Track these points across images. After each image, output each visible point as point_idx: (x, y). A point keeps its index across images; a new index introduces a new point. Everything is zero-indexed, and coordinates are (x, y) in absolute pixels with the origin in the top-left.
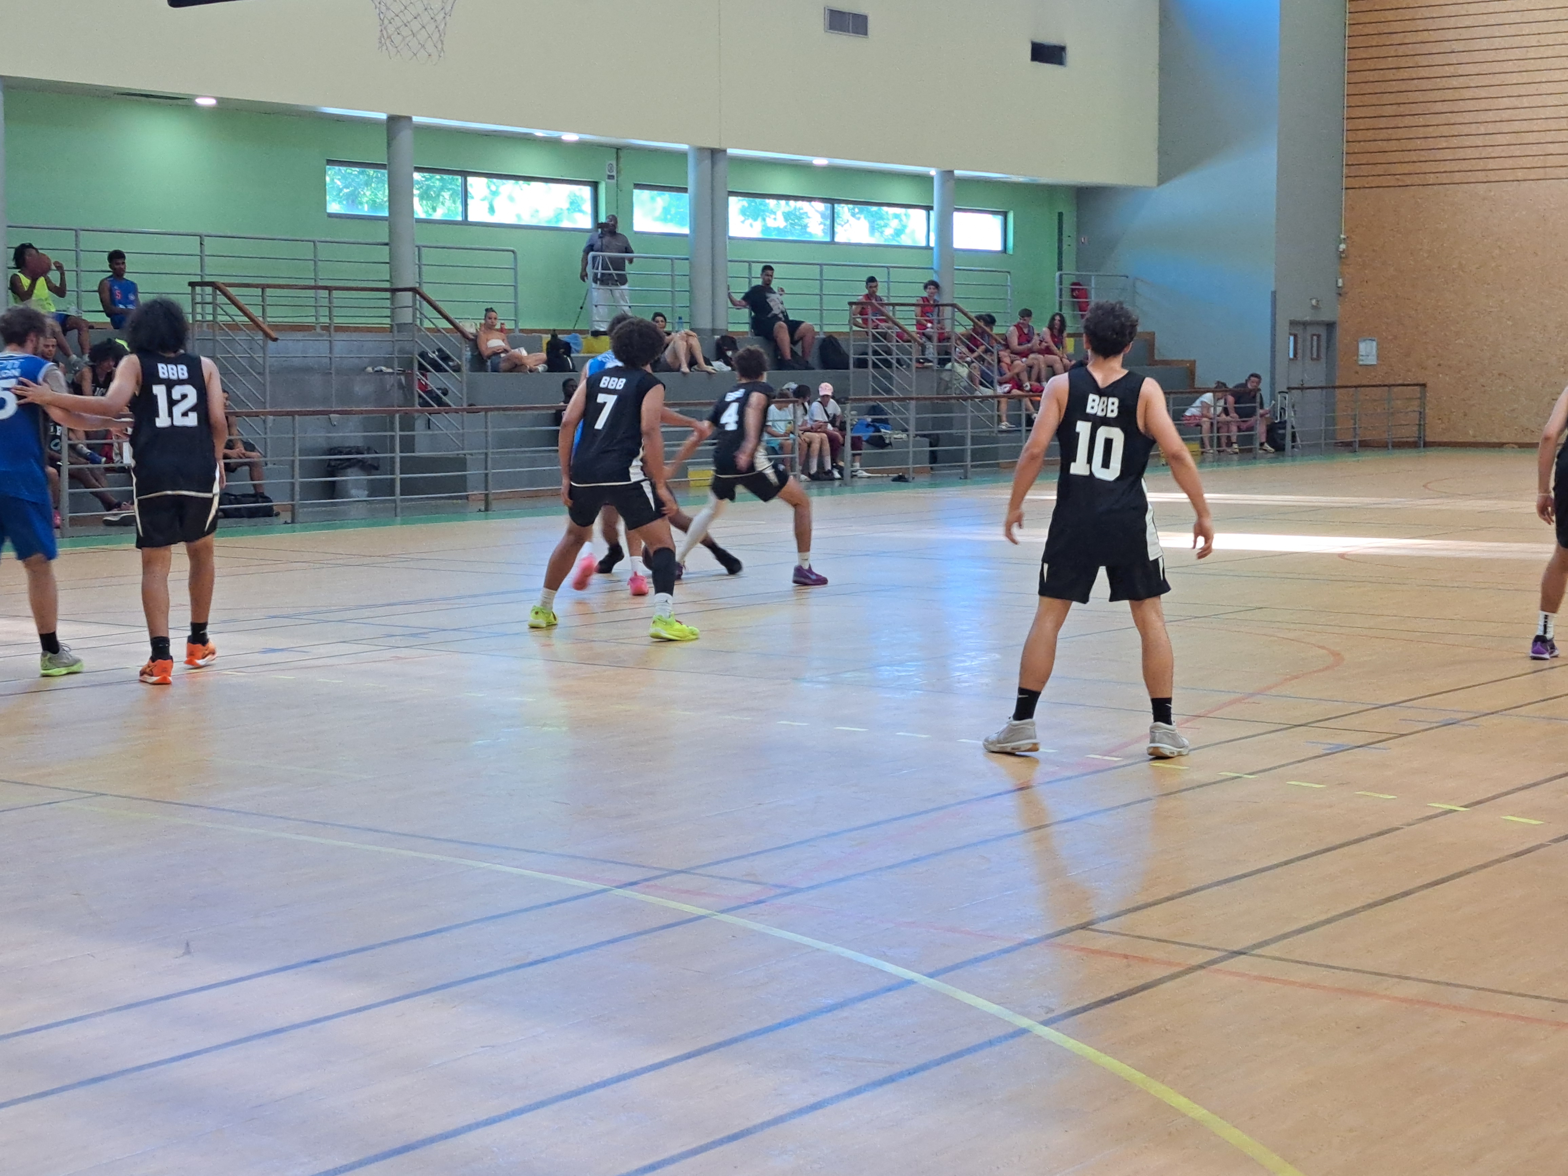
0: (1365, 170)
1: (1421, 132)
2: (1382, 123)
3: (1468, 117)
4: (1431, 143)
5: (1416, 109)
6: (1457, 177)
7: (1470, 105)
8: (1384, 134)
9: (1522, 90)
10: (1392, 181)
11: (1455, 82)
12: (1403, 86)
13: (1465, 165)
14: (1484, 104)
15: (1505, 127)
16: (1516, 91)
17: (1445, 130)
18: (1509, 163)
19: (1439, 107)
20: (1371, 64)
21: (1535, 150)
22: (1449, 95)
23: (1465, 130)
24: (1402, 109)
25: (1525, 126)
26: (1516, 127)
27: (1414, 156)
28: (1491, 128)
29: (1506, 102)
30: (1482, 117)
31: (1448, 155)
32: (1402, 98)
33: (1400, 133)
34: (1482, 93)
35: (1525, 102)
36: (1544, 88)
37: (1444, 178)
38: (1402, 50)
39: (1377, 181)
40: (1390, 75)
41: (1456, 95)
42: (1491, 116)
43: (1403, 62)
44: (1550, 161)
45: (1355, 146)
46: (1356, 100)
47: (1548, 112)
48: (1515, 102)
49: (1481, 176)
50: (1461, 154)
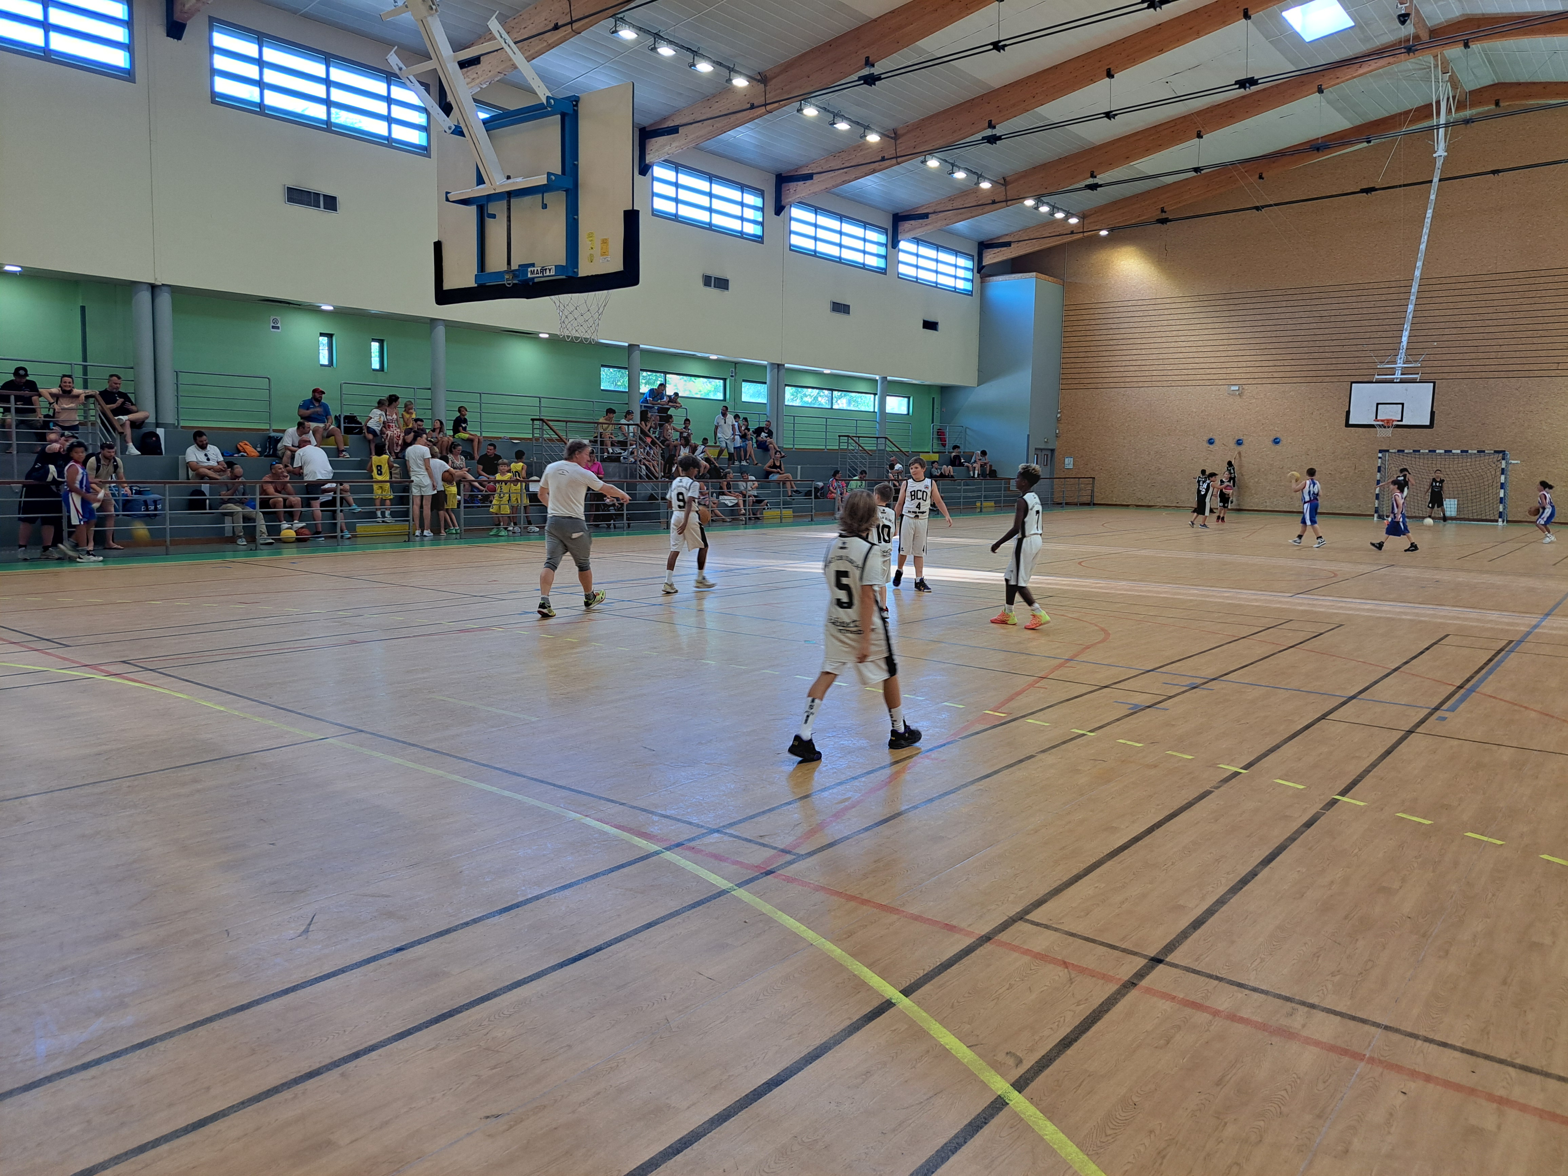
0: (1070, 381)
1: (1096, 365)
2: (1078, 360)
3: (1117, 358)
4: (1100, 370)
5: (1094, 354)
6: (1112, 385)
7: (1118, 353)
8: (1079, 365)
10: (1082, 386)
11: (1111, 343)
12: (1088, 344)
13: (1116, 380)
14: (1125, 353)
15: (1134, 363)
16: (1140, 347)
17: (1107, 364)
18: (1135, 379)
19: (1104, 354)
20: (1074, 334)
21: (1147, 373)
22: (1109, 348)
23: (1116, 364)
24: (1089, 354)
25: (1144, 363)
26: (1139, 363)
27: (1093, 375)
28: (1128, 363)
29: (1135, 352)
30: (1124, 358)
31: (1107, 375)
32: (1088, 349)
33: (1086, 365)
34: (1124, 347)
35: (1143, 352)
36: (1152, 346)
37: (1105, 386)
38: (1088, 328)
39: (1075, 386)
40: (1082, 339)
42: (1128, 358)
43: (1088, 333)
44: (1154, 378)
45: (1065, 371)
46: (1066, 350)
47: (1154, 357)
48: (1139, 352)
49: (1122, 385)
50: (1114, 375)
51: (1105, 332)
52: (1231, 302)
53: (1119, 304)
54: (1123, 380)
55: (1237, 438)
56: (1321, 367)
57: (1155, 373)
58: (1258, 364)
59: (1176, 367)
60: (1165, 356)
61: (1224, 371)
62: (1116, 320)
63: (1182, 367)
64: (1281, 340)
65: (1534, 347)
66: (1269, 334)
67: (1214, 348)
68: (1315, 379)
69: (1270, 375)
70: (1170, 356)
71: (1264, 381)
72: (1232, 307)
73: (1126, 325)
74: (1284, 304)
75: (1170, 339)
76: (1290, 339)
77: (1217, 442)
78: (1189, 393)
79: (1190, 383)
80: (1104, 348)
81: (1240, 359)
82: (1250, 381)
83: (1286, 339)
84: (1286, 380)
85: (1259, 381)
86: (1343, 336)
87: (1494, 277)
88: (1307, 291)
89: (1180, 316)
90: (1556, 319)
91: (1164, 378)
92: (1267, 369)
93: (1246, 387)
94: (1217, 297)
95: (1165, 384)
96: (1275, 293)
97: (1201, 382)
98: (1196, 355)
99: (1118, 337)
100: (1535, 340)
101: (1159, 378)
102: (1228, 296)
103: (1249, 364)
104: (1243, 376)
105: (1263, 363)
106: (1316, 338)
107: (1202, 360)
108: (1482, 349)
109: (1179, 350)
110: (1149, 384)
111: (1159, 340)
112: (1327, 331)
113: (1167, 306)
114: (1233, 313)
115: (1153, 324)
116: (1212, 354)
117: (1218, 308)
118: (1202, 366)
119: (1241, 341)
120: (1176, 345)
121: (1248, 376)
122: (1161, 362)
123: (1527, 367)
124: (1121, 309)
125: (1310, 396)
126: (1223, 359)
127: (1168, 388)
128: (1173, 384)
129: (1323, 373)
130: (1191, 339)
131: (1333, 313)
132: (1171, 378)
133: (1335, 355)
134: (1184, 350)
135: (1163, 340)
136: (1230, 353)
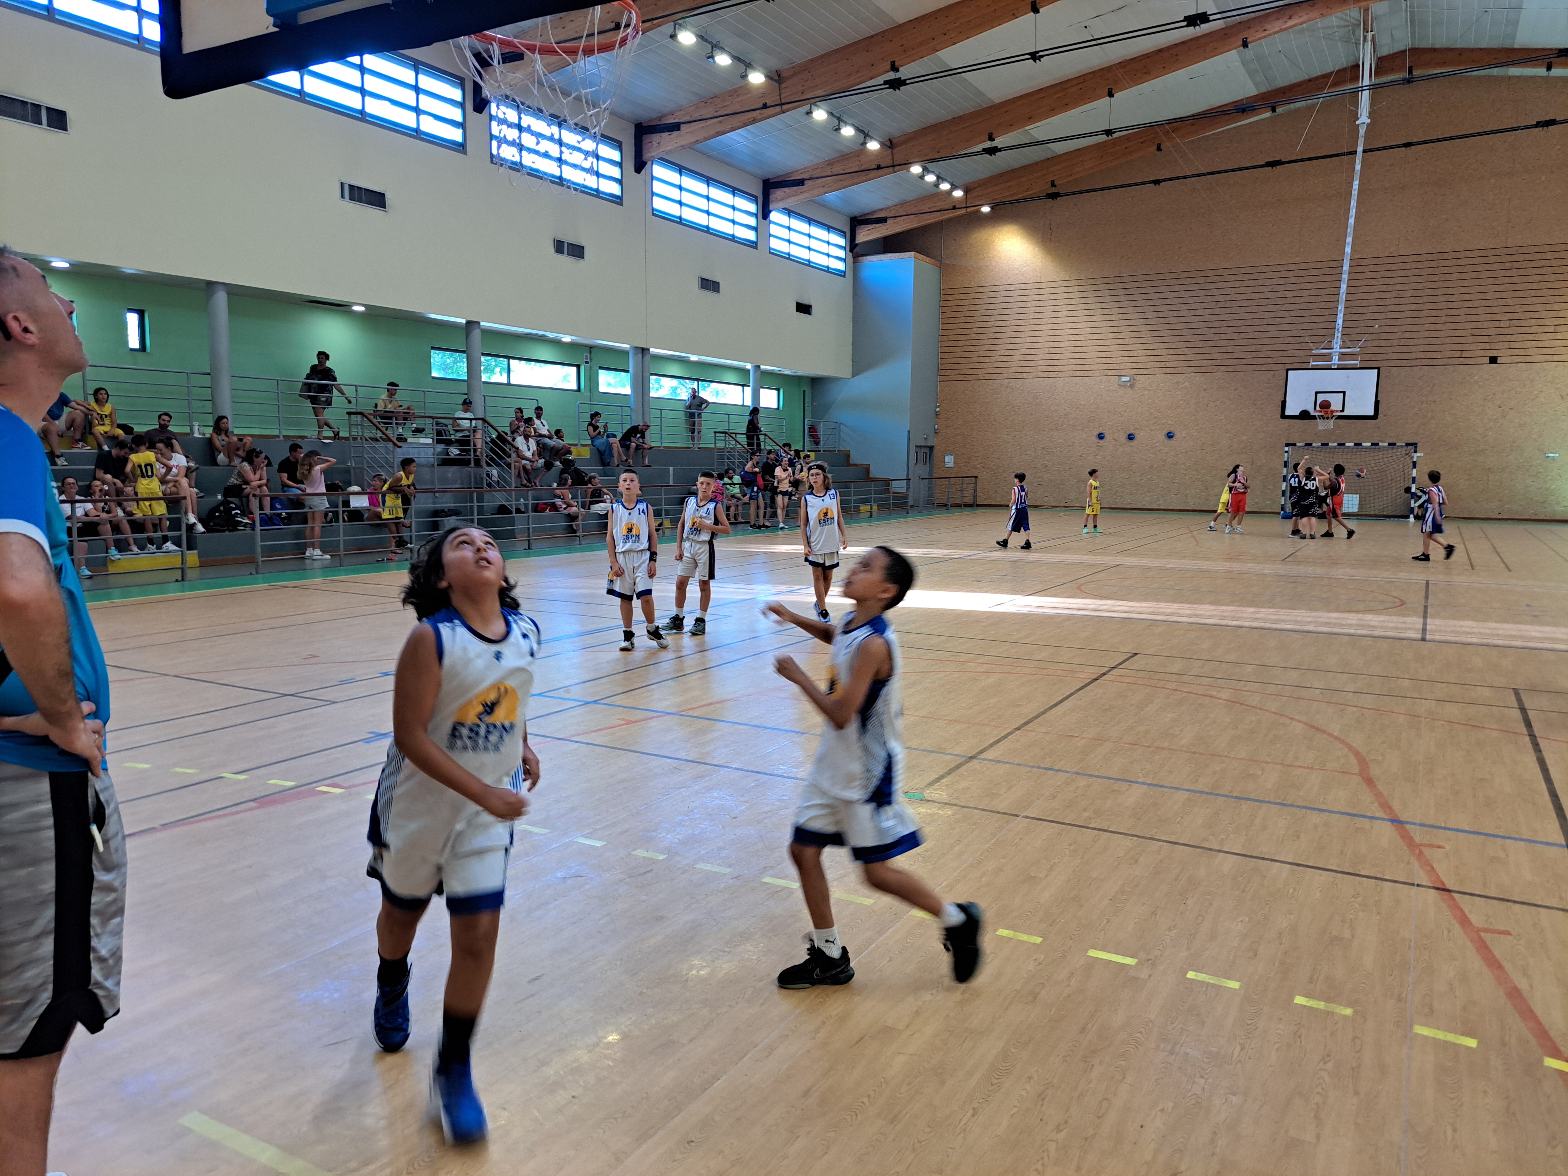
0: (949, 372)
1: (977, 354)
3: (1000, 347)
4: (981, 359)
5: (974, 342)
6: (994, 376)
7: (1001, 341)
8: (959, 355)
9: (1027, 334)
10: (963, 378)
11: (993, 330)
12: (968, 331)
13: (997, 370)
14: (1008, 341)
15: (1018, 352)
16: (1023, 334)
17: (989, 353)
18: (1020, 370)
19: (986, 342)
20: (952, 320)
21: (1032, 363)
23: (999, 353)
24: (968, 343)
25: (1028, 352)
26: (1023, 352)
27: (972, 366)
28: (1011, 352)
29: (1019, 340)
30: (1007, 347)
31: (990, 365)
32: (968, 337)
33: (966, 354)
34: (1007, 335)
35: (1028, 340)
36: (1037, 333)
37: (988, 377)
38: (968, 314)
39: (955, 378)
40: (961, 326)
41: (994, 336)
42: (1011, 347)
43: (968, 320)
44: (1040, 369)
45: (945, 361)
46: (945, 338)
47: (1039, 345)
48: (1023, 340)
49: (1006, 376)
50: (996, 365)
51: (986, 318)
52: (1121, 286)
53: (1001, 288)
54: (1006, 370)
55: (1129, 432)
56: (1216, 356)
57: (1040, 363)
58: (1149, 353)
59: (1062, 356)
60: (1051, 344)
61: (1114, 360)
62: (998, 306)
63: (1069, 356)
64: (1173, 327)
65: (1438, 334)
66: (1162, 321)
67: (1104, 336)
68: (1210, 369)
69: (1162, 365)
70: (1056, 345)
71: (1157, 371)
72: (1121, 292)
73: (1008, 311)
74: (1177, 288)
75: (1056, 327)
76: (1183, 326)
77: (1108, 436)
78: (1076, 384)
79: (1078, 373)
80: (985, 336)
81: (1131, 347)
82: (1141, 372)
83: (1179, 326)
84: (1180, 370)
85: (1151, 371)
86: (1239, 323)
87: (1396, 260)
88: (1202, 274)
89: (1067, 302)
90: (1459, 304)
91: (1050, 368)
92: (1159, 358)
93: (1137, 378)
94: (1106, 280)
95: (1052, 375)
96: (1167, 276)
97: (1090, 373)
98: (1084, 343)
99: (1000, 324)
100: (1438, 327)
101: (1044, 369)
102: (1118, 280)
103: (1140, 353)
104: (1134, 365)
105: (1155, 352)
106: (1211, 325)
107: (1090, 349)
109: (1066, 338)
110: (1033, 375)
111: (1044, 327)
112: (1222, 317)
113: (1053, 291)
114: (1122, 298)
115: (1038, 310)
116: (1102, 342)
117: (1107, 293)
118: (1091, 355)
119: (1131, 329)
120: (1063, 332)
121: (1140, 366)
122: (1047, 351)
123: (1429, 355)
124: (1003, 294)
125: (1205, 387)
126: (1112, 348)
127: (1055, 380)
128: (1060, 375)
129: (1218, 362)
130: (1078, 327)
131: (1229, 298)
132: (1057, 368)
133: (1232, 343)
134: (1071, 338)
135: (1049, 327)
136: (1120, 341)
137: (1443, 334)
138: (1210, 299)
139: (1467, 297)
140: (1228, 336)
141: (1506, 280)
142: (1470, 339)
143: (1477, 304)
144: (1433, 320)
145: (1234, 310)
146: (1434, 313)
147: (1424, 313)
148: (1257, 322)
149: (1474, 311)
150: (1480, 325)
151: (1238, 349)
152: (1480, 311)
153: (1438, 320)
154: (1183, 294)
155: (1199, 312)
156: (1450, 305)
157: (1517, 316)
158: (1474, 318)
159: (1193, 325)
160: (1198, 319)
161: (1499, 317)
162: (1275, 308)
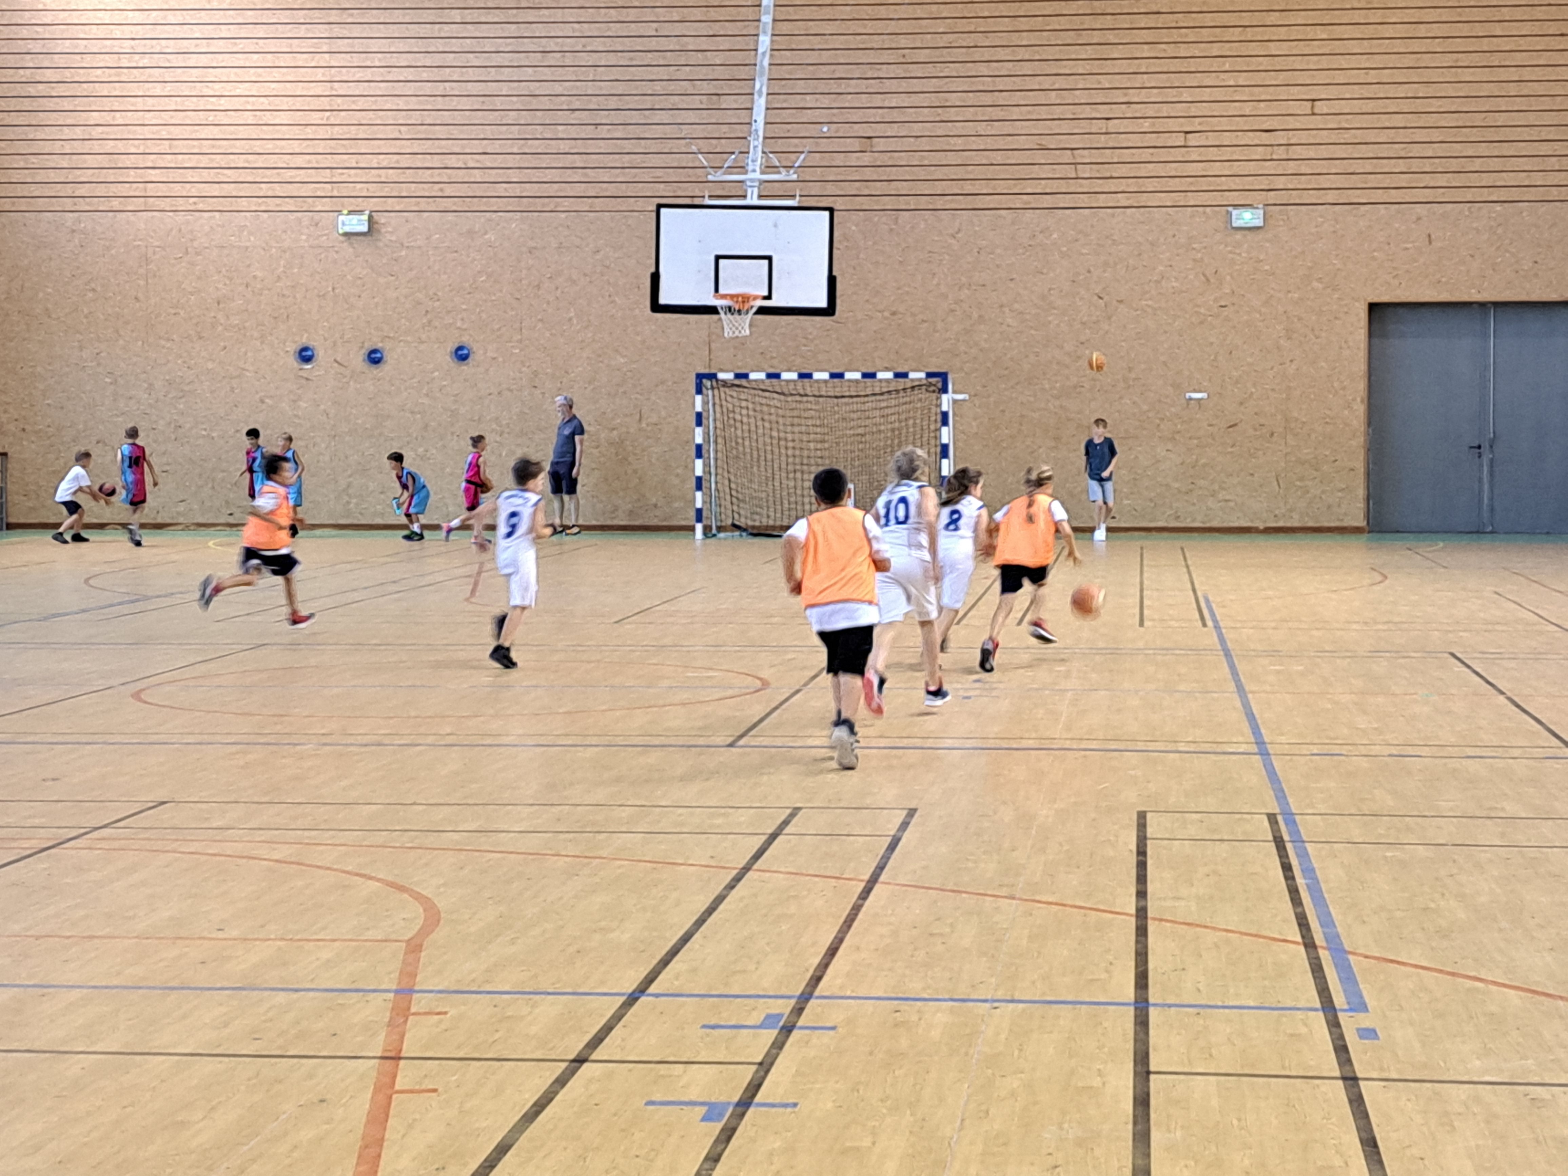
6: (39, 203)
13: (46, 190)
15: (96, 147)
19: (12, 119)
23: (48, 147)
26: (107, 147)
30: (69, 133)
31: (26, 176)
35: (119, 118)
37: (23, 205)
42: (78, 133)
44: (151, 189)
48: (107, 118)
49: (68, 204)
50: (42, 176)
54: (68, 189)
55: (370, 347)
56: (550, 175)
57: (153, 175)
58: (405, 161)
59: (205, 161)
60: (176, 132)
61: (326, 175)
63: (220, 160)
64: (454, 103)
65: (980, 143)
66: (428, 88)
67: (298, 117)
68: (539, 204)
69: (435, 190)
71: (423, 204)
74: (457, 16)
76: (476, 103)
77: (321, 354)
78: (242, 228)
79: (243, 204)
80: (10, 105)
81: (363, 147)
82: (391, 204)
83: (465, 103)
84: (476, 204)
85: (411, 204)
86: (593, 103)
90: (1018, 83)
91: (177, 189)
92: (426, 175)
93: (382, 218)
95: (181, 204)
97: (272, 204)
98: (254, 132)
100: (981, 128)
101: (163, 189)
103: (385, 161)
104: (374, 189)
105: (419, 161)
106: (535, 103)
107: (269, 146)
108: (880, 144)
109: (211, 118)
110: (138, 203)
112: (558, 88)
116: (296, 132)
118: (272, 161)
120: (202, 104)
121: (386, 190)
122: (165, 147)
123: (968, 188)
125: (531, 244)
126: (321, 147)
127: (189, 217)
128: (200, 206)
129: (553, 190)
130: (238, 92)
131: (568, 45)
132: (194, 190)
133: (580, 146)
134: (222, 118)
135: (168, 89)
136: (337, 132)
137: (990, 143)
138: (528, 45)
139: (1027, 68)
140: (573, 132)
141: (1096, 37)
142: (1040, 157)
143: (1047, 83)
144: (969, 113)
145: (581, 74)
146: (971, 99)
147: (954, 99)
148: (632, 103)
149: (1041, 98)
150: (1056, 127)
151: (593, 161)
152: (1053, 97)
153: (980, 114)
154: (471, 30)
155: (506, 74)
156: (1001, 84)
157: (1118, 111)
158: (1043, 113)
159: (498, 103)
160: (505, 89)
161: (1088, 111)
162: (663, 73)
